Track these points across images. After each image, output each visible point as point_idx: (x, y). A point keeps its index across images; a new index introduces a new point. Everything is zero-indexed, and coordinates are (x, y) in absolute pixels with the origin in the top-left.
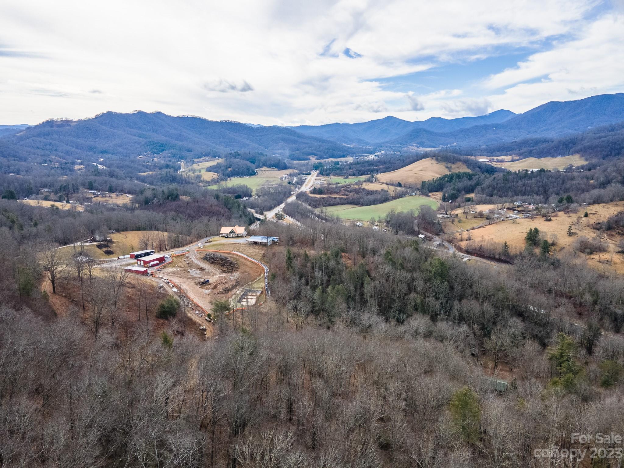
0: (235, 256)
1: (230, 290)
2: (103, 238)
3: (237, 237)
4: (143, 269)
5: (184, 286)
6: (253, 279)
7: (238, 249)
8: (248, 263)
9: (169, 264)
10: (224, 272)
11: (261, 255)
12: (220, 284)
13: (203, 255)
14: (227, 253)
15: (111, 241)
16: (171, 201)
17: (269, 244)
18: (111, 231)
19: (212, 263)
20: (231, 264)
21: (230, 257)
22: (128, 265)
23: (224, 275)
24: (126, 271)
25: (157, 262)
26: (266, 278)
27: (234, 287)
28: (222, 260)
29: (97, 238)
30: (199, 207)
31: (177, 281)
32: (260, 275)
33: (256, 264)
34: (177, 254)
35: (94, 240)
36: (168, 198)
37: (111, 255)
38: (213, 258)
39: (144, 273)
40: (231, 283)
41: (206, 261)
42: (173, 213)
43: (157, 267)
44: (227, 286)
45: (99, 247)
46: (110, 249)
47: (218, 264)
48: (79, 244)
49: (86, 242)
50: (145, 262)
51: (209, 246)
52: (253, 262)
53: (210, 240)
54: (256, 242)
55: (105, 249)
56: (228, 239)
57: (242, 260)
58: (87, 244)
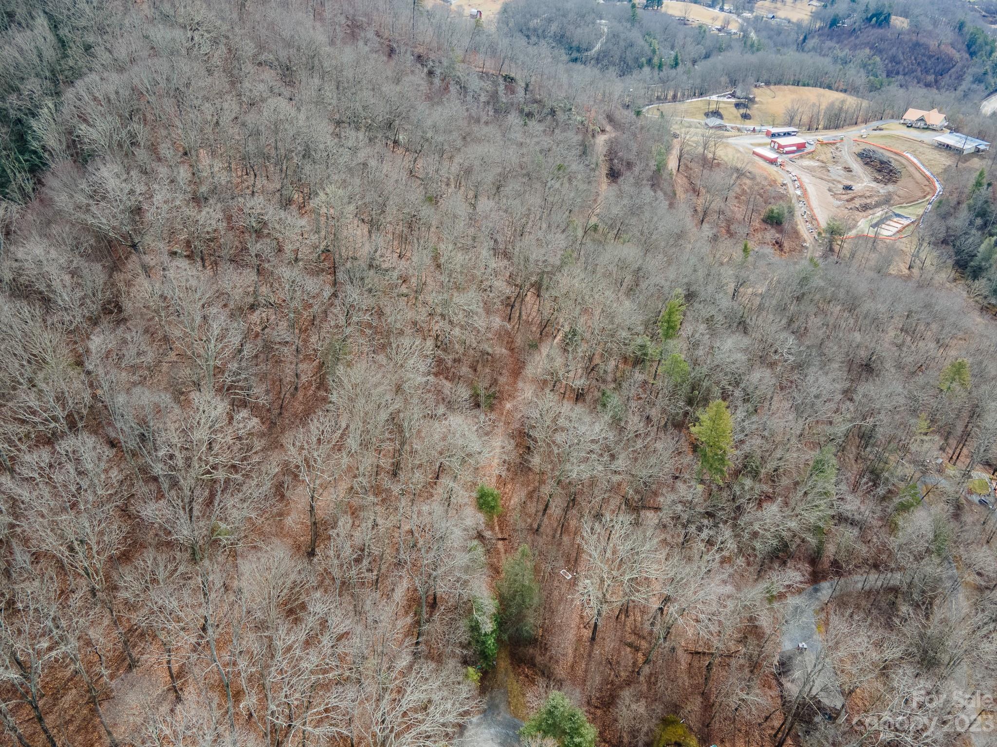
0: (904, 161)
1: (871, 209)
2: (744, 94)
3: (927, 128)
4: (772, 155)
5: (811, 190)
6: (911, 200)
7: (914, 151)
8: (917, 175)
9: (809, 153)
10: (876, 180)
11: (943, 167)
12: (860, 196)
13: (858, 149)
14: (896, 153)
15: (752, 101)
16: (873, 26)
17: (965, 153)
18: (758, 84)
19: (867, 164)
20: (891, 171)
21: (896, 160)
22: (760, 145)
23: (874, 185)
24: (754, 153)
25: (794, 148)
26: (930, 204)
27: (877, 205)
28: (882, 162)
29: (738, 94)
30: (917, 45)
31: (806, 179)
32: (925, 197)
33: (928, 179)
34: (825, 141)
35: (733, 95)
36: (870, 19)
37: (747, 121)
38: (870, 157)
39: (773, 162)
40: (876, 199)
41: (859, 159)
42: (867, 51)
43: (791, 155)
44: (868, 201)
45: (737, 105)
46: (748, 112)
47: (873, 166)
48: (714, 98)
49: (724, 96)
50: (780, 146)
51: (875, 137)
52: (925, 176)
53: (883, 127)
54: (948, 146)
55: (742, 111)
56: (911, 129)
57: (912, 169)
58: (725, 99)
